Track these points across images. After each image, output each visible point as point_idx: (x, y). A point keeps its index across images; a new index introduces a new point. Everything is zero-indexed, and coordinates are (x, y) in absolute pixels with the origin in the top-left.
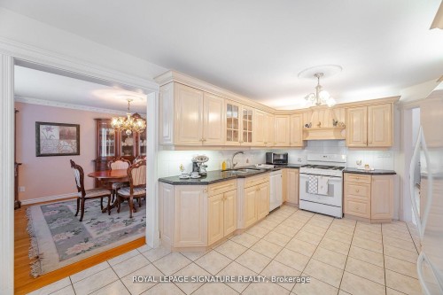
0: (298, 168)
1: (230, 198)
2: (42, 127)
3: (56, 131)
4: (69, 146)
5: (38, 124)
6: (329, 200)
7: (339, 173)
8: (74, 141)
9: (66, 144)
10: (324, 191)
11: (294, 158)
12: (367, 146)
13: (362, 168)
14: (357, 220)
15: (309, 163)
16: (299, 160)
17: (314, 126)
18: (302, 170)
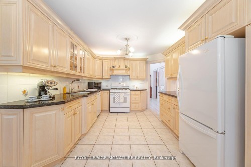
0: (109, 90)
1: (78, 113)
6: (124, 105)
7: (128, 91)
10: (122, 101)
11: (104, 85)
12: (138, 79)
13: (135, 88)
14: (135, 112)
15: (112, 87)
16: (107, 86)
17: (117, 67)
18: (111, 91)
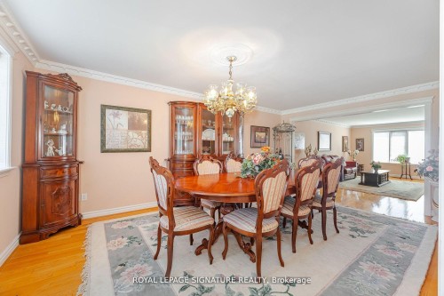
2: (108, 112)
3: (124, 117)
4: (138, 140)
5: (104, 108)
8: (145, 132)
9: (136, 136)
